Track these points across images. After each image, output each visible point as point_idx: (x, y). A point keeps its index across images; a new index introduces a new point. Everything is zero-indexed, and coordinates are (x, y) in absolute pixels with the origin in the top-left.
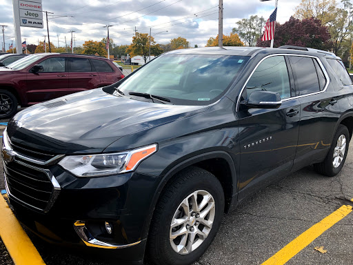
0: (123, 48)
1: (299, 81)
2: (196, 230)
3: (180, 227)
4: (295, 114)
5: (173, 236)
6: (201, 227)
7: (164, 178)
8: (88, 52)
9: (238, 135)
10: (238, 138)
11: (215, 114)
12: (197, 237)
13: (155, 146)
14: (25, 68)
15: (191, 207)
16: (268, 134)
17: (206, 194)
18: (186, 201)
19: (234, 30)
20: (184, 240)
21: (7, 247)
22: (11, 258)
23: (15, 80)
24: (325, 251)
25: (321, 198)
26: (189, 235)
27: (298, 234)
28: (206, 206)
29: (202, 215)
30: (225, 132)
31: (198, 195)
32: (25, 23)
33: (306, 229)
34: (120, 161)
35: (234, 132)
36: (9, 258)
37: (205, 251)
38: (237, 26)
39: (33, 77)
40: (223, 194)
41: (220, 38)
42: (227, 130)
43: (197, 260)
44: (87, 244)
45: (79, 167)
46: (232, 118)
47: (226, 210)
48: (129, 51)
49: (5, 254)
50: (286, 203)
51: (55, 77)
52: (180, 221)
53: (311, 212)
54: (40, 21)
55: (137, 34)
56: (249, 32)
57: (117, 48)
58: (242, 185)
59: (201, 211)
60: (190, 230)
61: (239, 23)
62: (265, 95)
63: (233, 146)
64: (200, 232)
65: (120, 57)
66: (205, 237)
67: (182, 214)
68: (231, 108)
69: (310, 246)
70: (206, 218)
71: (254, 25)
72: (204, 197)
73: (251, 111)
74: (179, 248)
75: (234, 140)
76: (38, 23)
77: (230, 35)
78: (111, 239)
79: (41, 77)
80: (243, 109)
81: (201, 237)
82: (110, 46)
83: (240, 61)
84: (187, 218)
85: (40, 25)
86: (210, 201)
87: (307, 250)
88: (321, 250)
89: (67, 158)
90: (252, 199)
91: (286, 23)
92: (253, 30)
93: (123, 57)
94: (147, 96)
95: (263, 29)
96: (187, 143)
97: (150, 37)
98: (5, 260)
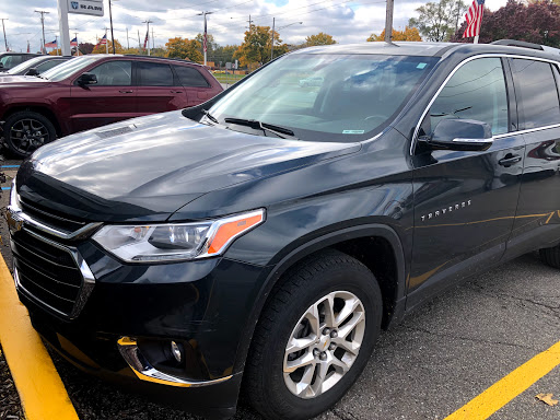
0: (230, 50)
1: (526, 104)
2: (330, 358)
3: (302, 353)
4: (513, 163)
5: (289, 368)
6: (339, 353)
7: (274, 270)
8: (173, 55)
9: (410, 197)
10: (410, 202)
11: (375, 157)
12: (332, 369)
13: (260, 212)
14: (69, 79)
15: (322, 319)
16: (464, 195)
17: (350, 298)
18: (313, 310)
19: (412, 21)
20: (309, 374)
21: (12, 372)
22: (16, 391)
23: (53, 98)
24: (556, 402)
25: (551, 308)
26: (318, 367)
27: (509, 369)
28: (350, 317)
29: (343, 333)
30: (388, 191)
31: (336, 300)
32: (75, 8)
33: (524, 361)
34: (198, 238)
35: (406, 190)
36: (14, 391)
37: (345, 393)
38: (417, 16)
39: (79, 93)
40: (379, 296)
41: (388, 34)
42: (392, 188)
43: (331, 407)
44: (141, 377)
45: (128, 245)
46: (402, 165)
47: (385, 325)
48: (240, 55)
49: (8, 383)
50: (488, 315)
51: (114, 93)
52: (302, 343)
53: (532, 331)
54: (98, 5)
55: (252, 27)
56: (437, 26)
57: (220, 50)
58: (414, 281)
59: (340, 326)
60: (320, 358)
61: (421, 10)
62: (463, 128)
63: (402, 216)
64: (337, 362)
65: (224, 65)
66: (346, 369)
67: (306, 331)
68: (402, 148)
69: (529, 392)
70: (349, 338)
71: (447, 13)
72: (347, 302)
73: (436, 154)
74: (299, 388)
75: (403, 205)
76: (96, 8)
77: (403, 30)
78: (180, 370)
79: (93, 92)
80: (423, 150)
81: (340, 370)
82: (209, 46)
83: (421, 66)
84: (315, 338)
85: (98, 11)
86: (357, 309)
87: (524, 400)
88: (548, 399)
89: (107, 228)
90: (430, 304)
91: (501, 9)
92: (443, 22)
93: (228, 65)
94: (254, 125)
95: (462, 20)
96: (326, 207)
97: (273, 32)
98: (6, 395)
